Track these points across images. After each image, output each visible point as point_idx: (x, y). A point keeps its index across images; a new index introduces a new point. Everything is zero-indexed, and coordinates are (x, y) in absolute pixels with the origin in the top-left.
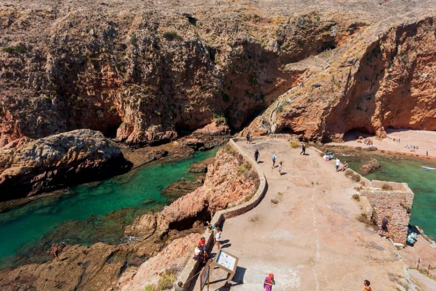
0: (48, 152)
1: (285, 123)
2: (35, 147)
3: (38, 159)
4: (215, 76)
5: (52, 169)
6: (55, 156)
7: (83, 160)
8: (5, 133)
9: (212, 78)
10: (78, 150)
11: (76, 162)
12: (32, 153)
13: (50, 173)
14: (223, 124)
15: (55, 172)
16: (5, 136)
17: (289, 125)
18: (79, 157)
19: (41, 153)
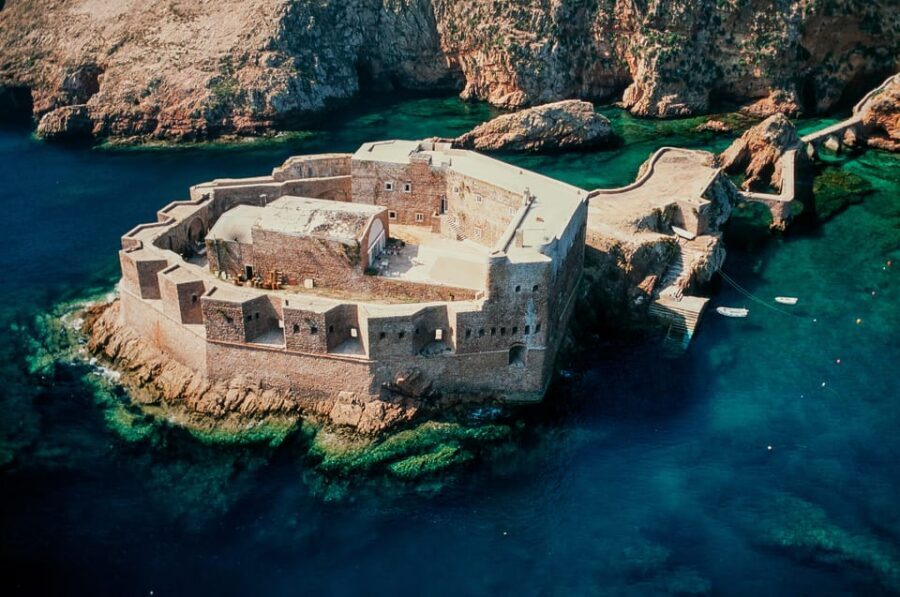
0: (539, 122)
1: (876, 120)
2: (529, 116)
3: (529, 129)
4: (787, 22)
5: (539, 139)
6: (544, 128)
7: (568, 134)
8: (503, 83)
9: (782, 23)
10: (564, 123)
11: (562, 136)
12: (525, 122)
13: (537, 143)
14: (789, 100)
15: (542, 142)
16: (502, 86)
17: (882, 124)
18: (565, 130)
19: (533, 122)
